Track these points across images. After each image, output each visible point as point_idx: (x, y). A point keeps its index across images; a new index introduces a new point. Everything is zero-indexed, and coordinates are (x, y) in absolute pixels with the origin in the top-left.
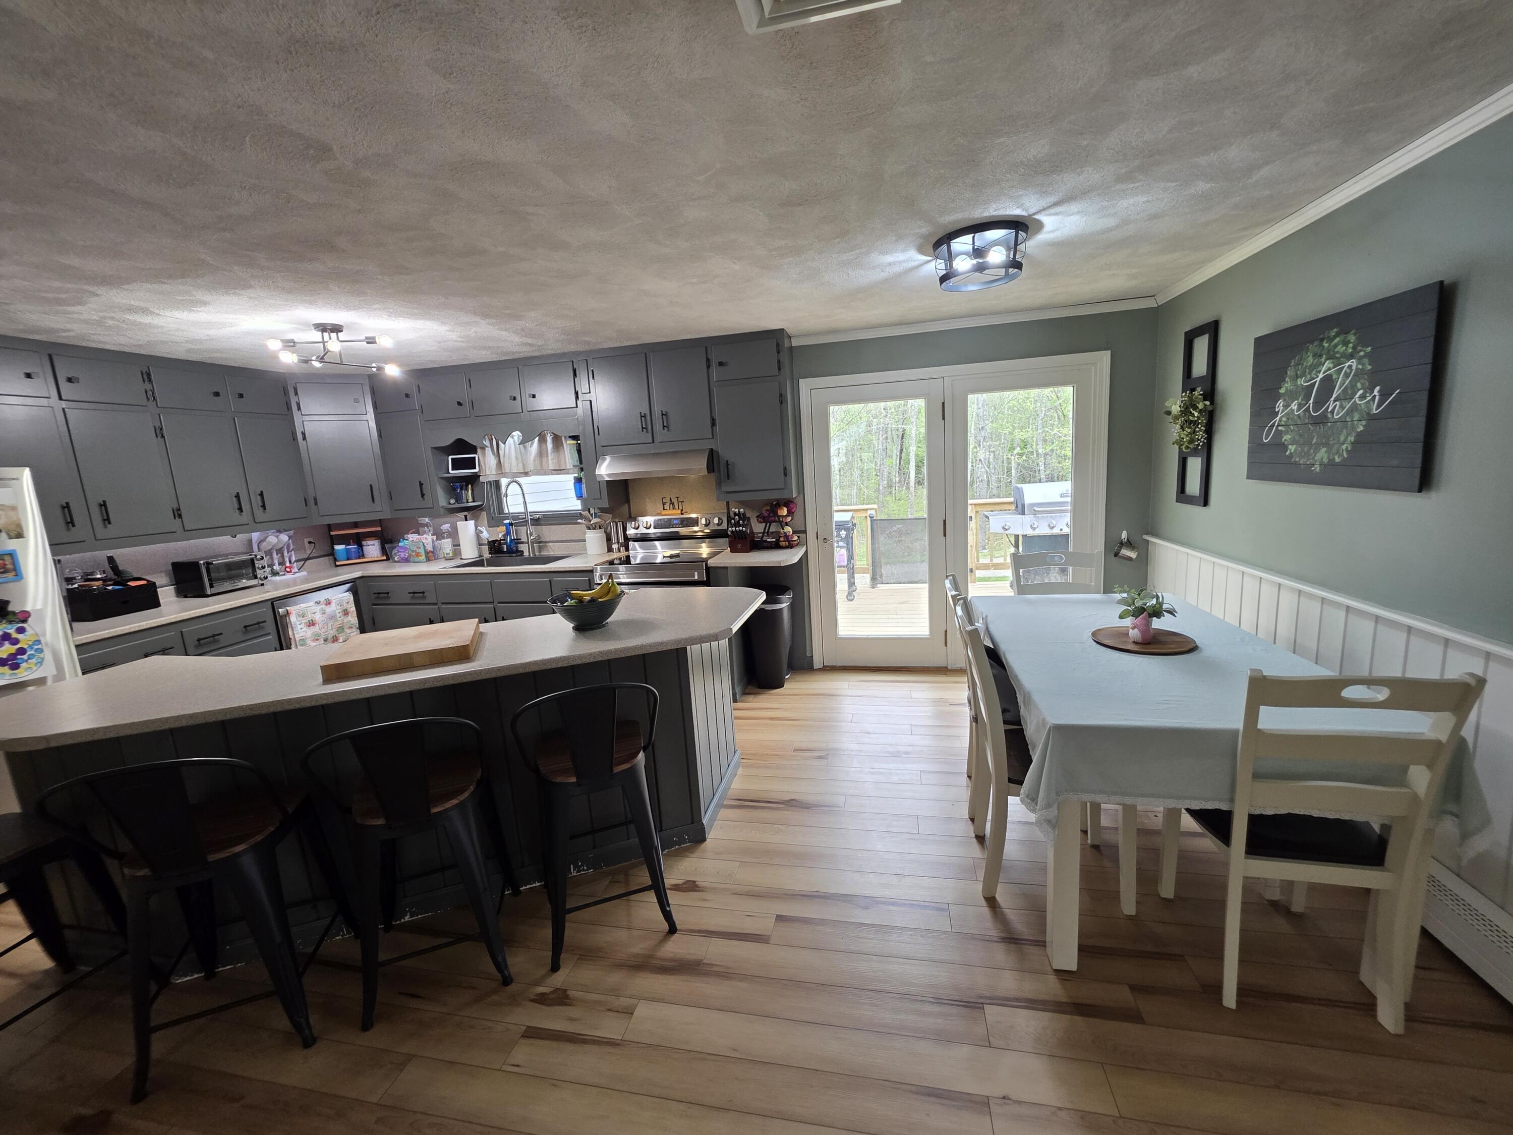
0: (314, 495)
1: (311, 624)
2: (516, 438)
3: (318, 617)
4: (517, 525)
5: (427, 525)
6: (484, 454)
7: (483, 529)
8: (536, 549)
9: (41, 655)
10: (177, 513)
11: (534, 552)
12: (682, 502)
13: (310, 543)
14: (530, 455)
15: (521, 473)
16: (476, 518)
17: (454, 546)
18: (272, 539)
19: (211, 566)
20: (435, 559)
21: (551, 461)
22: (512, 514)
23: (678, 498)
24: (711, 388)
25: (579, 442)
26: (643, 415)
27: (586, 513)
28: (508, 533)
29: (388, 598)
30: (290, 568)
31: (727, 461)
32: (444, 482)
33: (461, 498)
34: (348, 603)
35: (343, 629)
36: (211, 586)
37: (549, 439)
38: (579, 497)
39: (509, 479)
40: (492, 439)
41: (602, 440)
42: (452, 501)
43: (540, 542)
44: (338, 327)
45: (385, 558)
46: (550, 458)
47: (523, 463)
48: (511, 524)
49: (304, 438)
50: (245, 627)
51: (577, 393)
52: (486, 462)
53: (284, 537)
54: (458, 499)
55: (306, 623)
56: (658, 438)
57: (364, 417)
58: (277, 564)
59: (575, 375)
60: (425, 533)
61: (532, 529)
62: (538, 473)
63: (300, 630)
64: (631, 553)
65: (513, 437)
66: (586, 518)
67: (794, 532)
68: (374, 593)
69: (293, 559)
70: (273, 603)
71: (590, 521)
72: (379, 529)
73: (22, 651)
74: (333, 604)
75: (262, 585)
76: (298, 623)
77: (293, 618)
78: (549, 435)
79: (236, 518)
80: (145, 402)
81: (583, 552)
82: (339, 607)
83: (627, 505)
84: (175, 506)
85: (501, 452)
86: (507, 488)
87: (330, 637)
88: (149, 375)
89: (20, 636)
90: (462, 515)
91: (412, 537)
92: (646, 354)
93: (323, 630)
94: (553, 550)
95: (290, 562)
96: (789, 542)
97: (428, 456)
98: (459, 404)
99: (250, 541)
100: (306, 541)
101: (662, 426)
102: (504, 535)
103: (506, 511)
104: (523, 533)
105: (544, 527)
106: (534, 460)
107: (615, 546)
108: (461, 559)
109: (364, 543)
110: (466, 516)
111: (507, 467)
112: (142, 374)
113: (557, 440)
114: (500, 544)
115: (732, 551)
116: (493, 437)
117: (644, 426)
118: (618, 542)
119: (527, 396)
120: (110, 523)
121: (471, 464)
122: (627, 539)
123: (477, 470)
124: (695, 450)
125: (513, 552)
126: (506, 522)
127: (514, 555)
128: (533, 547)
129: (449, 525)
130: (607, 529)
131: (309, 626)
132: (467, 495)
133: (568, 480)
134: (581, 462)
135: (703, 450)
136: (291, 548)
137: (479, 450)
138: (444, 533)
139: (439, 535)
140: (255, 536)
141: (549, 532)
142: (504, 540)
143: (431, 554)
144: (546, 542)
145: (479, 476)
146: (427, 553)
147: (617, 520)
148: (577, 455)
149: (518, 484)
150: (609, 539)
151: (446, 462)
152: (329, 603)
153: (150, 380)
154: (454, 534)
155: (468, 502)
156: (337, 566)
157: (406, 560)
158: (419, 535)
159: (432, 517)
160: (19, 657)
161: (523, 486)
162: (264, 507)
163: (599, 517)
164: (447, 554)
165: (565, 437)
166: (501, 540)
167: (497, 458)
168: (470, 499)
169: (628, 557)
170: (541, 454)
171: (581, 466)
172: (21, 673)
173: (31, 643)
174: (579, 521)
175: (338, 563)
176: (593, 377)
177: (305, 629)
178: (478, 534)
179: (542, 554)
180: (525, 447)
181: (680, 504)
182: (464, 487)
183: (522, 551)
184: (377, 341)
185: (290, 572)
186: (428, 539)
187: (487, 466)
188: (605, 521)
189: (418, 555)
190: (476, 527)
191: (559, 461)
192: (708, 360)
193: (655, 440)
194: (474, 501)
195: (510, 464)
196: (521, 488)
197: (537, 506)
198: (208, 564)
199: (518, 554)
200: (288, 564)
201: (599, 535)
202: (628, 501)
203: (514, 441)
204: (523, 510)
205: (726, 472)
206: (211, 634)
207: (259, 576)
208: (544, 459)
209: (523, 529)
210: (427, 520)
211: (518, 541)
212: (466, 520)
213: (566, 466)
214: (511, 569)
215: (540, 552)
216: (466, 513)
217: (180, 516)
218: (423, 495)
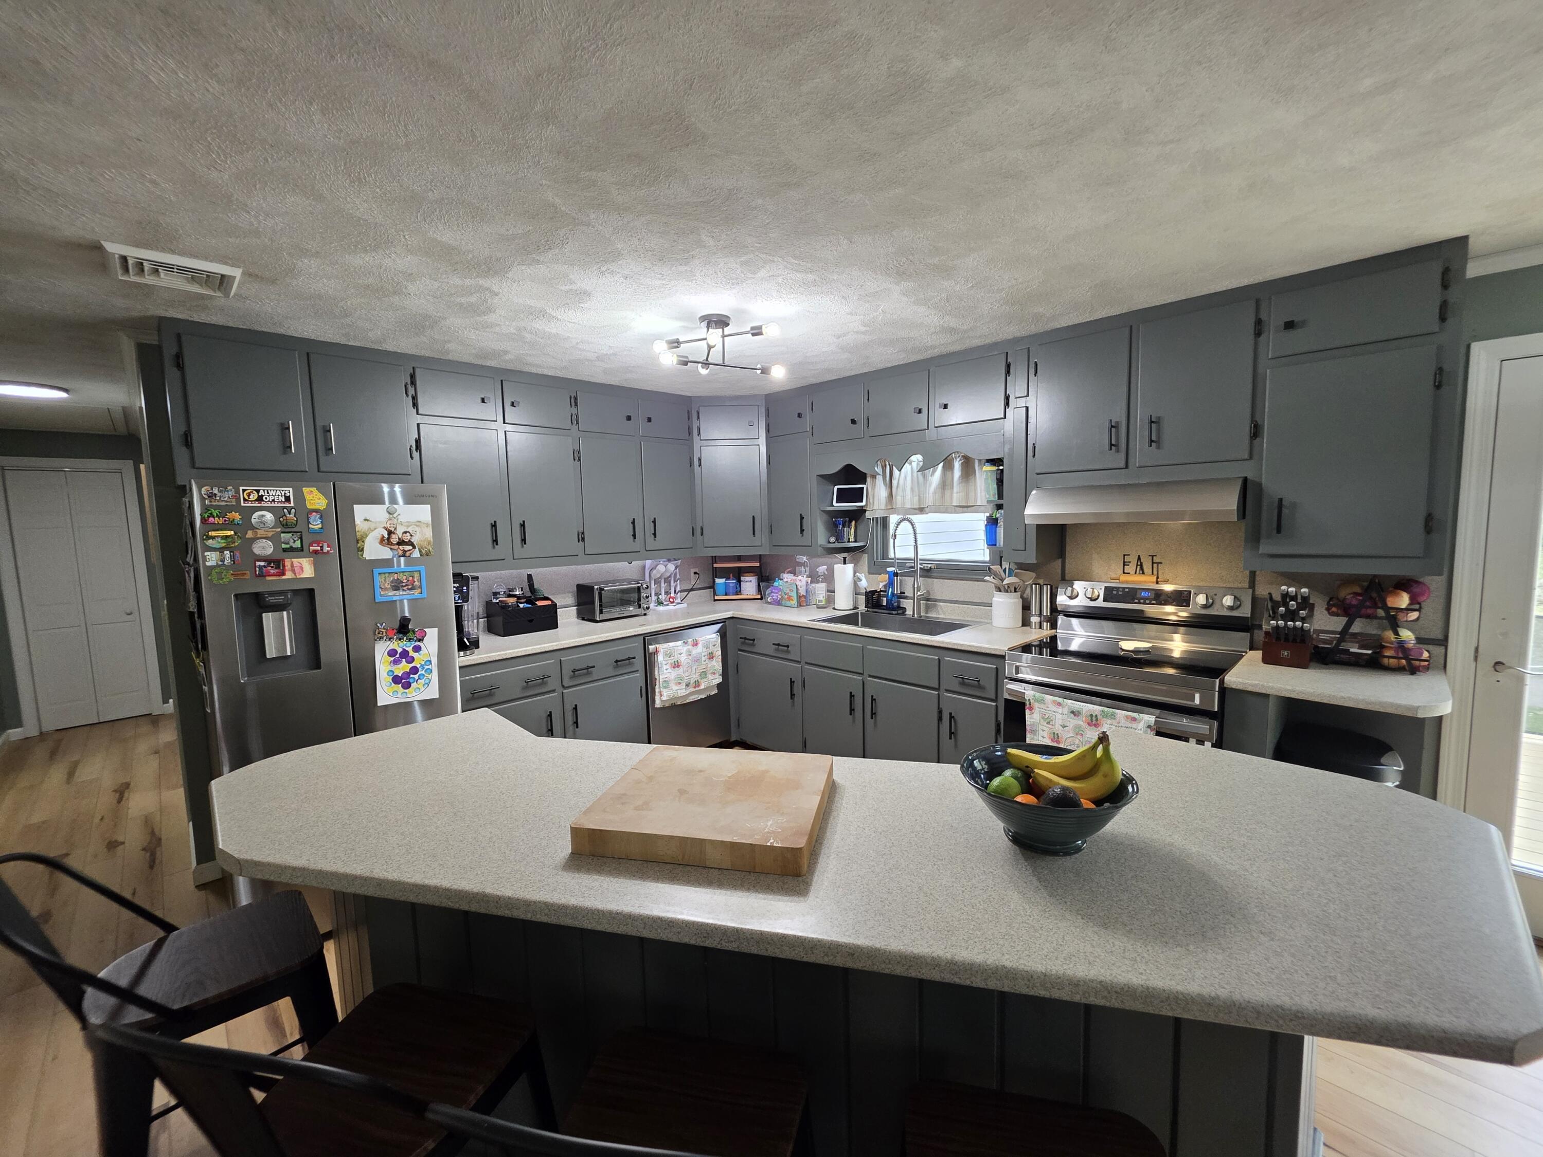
0: (701, 525)
1: (677, 665)
2: (914, 464)
3: (683, 659)
4: (903, 575)
5: (804, 564)
6: (874, 484)
7: (862, 576)
8: (922, 607)
9: (430, 677)
10: (581, 537)
11: (919, 613)
12: (1158, 563)
13: (695, 573)
14: (930, 486)
15: (915, 509)
16: (856, 562)
17: (828, 591)
18: (661, 568)
19: (603, 592)
20: (807, 605)
21: (956, 496)
22: (898, 559)
23: (1153, 556)
24: (1260, 370)
25: (1001, 468)
26: (1113, 424)
27: (996, 568)
28: (890, 584)
29: (753, 645)
30: (673, 598)
31: (1281, 500)
32: (825, 517)
33: (842, 537)
34: (714, 645)
35: (706, 674)
36: (601, 612)
37: (957, 465)
38: (992, 542)
39: (900, 517)
40: (886, 466)
41: (1036, 465)
42: (832, 539)
43: (928, 600)
44: (724, 319)
45: (759, 597)
46: (955, 489)
47: (919, 496)
48: (896, 574)
49: (700, 465)
50: (617, 661)
51: (1007, 398)
52: (876, 494)
53: (671, 567)
54: (839, 538)
55: (671, 664)
56: (1137, 459)
57: (756, 442)
58: (663, 593)
59: (1008, 372)
60: (800, 573)
61: (921, 580)
62: (937, 510)
63: (665, 671)
64: (1060, 632)
65: (910, 464)
66: (996, 575)
67: (1420, 640)
68: (741, 638)
69: (678, 589)
70: (647, 639)
71: (1002, 580)
72: (758, 564)
73: (415, 670)
74: (700, 646)
75: (645, 615)
76: (665, 663)
77: (660, 658)
78: (958, 460)
79: (630, 545)
80: (568, 425)
81: (985, 622)
82: (705, 650)
83: (1059, 561)
84: (581, 530)
85: (895, 482)
86: (897, 527)
87: (692, 681)
88: (576, 399)
89: (415, 655)
90: (840, 556)
91: (787, 577)
92: (1131, 327)
93: (687, 674)
94: (944, 613)
95: (675, 591)
96: (1409, 660)
97: (812, 485)
98: (854, 422)
99: (644, 567)
100: (693, 571)
101: (1147, 440)
102: (885, 586)
103: (892, 555)
104: (908, 585)
105: (936, 580)
106: (935, 493)
107: (1034, 619)
108: (834, 609)
109: (742, 578)
110: (845, 558)
111: (898, 499)
112: (571, 398)
113: (968, 463)
114: (879, 596)
115: (1266, 660)
116: (887, 463)
117: (1113, 442)
118: (1040, 614)
119: (937, 406)
120: (497, 544)
121: (857, 495)
122: (1054, 610)
123: (863, 504)
124: (1213, 480)
125: (894, 609)
126: (890, 569)
127: (894, 612)
128: (919, 605)
129: (826, 567)
130: (1024, 593)
131: (674, 667)
132: (848, 534)
133: (979, 520)
134: (1000, 495)
135: (1228, 480)
136: (678, 577)
137: (869, 480)
138: (819, 576)
139: (814, 578)
140: (648, 563)
141: (942, 588)
142: (885, 591)
143: (803, 599)
144: (936, 600)
145: (865, 511)
146: (799, 597)
147: (1041, 582)
148: (995, 486)
149: (911, 523)
150: (1026, 607)
151: (831, 494)
152: (696, 645)
153: (576, 404)
154: (829, 578)
155: (849, 542)
156: (715, 600)
157: (778, 603)
158: (795, 575)
159: (811, 556)
160: (412, 676)
161: (917, 526)
162: (655, 534)
163: (1016, 575)
164: (820, 601)
165: (980, 461)
166: (881, 591)
167: (889, 490)
168: (852, 539)
169: (1054, 639)
170: (945, 485)
171: (1001, 502)
172: (411, 693)
173: (423, 663)
174: (987, 578)
175: (716, 598)
176: (1036, 372)
177: (669, 670)
178: (856, 581)
179: (929, 615)
180: (924, 476)
181: (1155, 565)
182: (847, 523)
183: (905, 608)
184: (764, 332)
185: (673, 602)
186: (802, 581)
187: (876, 499)
188: (1024, 582)
189: (790, 598)
190: (855, 573)
191: (967, 495)
192: (1259, 322)
193: (1130, 464)
194: (856, 541)
195: (904, 497)
196: (913, 528)
197: (931, 553)
198: (601, 589)
199: (900, 612)
200: (672, 595)
201: (1012, 601)
202: (1062, 554)
203: (912, 468)
204: (911, 555)
205: (1275, 518)
206: (585, 666)
207: (642, 606)
208: (948, 493)
209: (909, 581)
210: (805, 558)
211: (902, 595)
212: (845, 563)
213: (976, 501)
214: (890, 635)
215: (927, 612)
216: (845, 555)
217: (583, 539)
218: (802, 531)
